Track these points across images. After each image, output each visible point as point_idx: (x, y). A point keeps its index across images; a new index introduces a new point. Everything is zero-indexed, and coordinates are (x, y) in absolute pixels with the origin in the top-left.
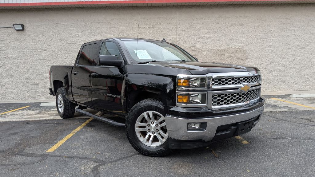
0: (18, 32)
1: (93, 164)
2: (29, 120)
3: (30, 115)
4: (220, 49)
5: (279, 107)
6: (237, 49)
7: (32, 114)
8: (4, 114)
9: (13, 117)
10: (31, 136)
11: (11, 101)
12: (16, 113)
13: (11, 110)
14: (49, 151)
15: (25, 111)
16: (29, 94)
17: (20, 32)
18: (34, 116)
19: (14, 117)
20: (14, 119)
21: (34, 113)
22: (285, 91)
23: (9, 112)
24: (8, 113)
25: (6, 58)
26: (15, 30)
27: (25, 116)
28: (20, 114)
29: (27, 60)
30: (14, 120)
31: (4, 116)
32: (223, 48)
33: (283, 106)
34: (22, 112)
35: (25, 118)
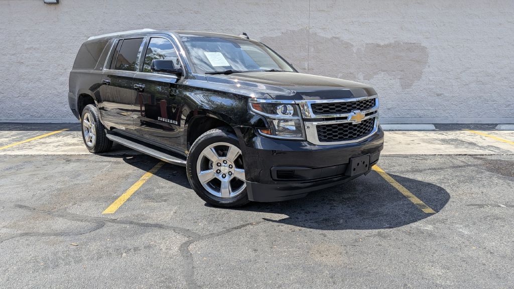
0: (49, 6)
1: (180, 239)
2: (69, 153)
3: (70, 145)
4: (382, 44)
5: (480, 147)
6: (411, 43)
7: (74, 144)
8: (29, 142)
9: (44, 147)
10: (76, 184)
11: (37, 120)
12: (48, 140)
13: (39, 135)
14: (107, 211)
15: (61, 137)
16: (66, 109)
17: (53, 7)
18: (77, 147)
19: (45, 149)
20: (45, 151)
21: (76, 142)
22: (488, 117)
23: (36, 138)
24: (35, 140)
25: (30, 48)
26: (45, 3)
27: (62, 146)
28: (53, 142)
29: (63, 54)
30: (45, 153)
31: (29, 146)
32: (386, 42)
33: (485, 144)
34: (56, 139)
35: (63, 151)
